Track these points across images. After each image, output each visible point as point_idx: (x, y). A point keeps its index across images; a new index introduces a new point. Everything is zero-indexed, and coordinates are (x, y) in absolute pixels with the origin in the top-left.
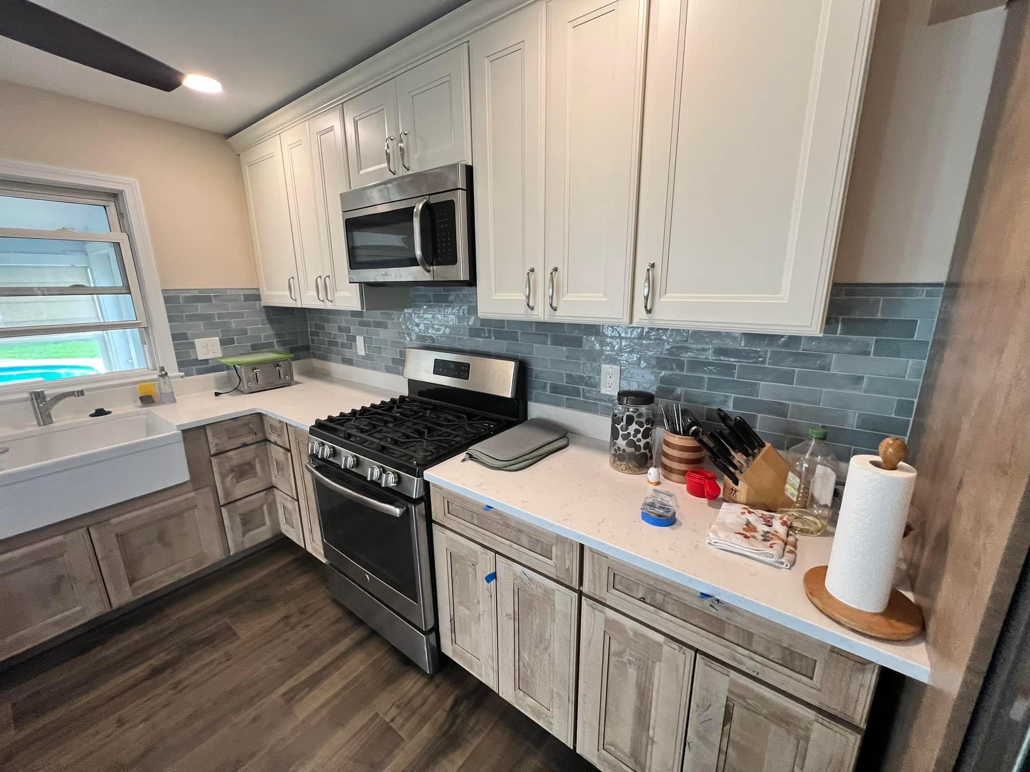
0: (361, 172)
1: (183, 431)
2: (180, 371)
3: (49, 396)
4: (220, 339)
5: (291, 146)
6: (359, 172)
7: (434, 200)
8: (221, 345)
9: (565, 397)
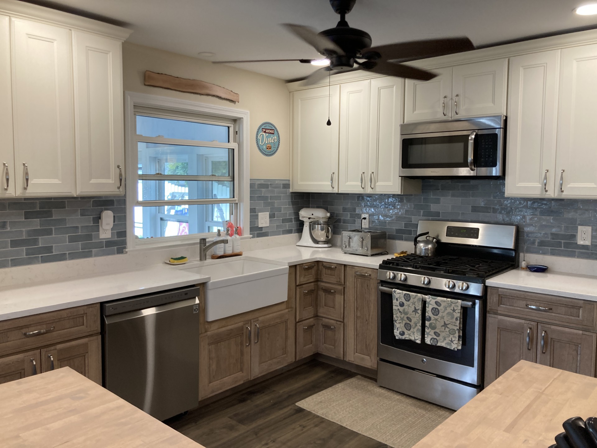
0: (415, 113)
1: (290, 267)
2: (250, 234)
3: (209, 242)
4: (269, 214)
5: (350, 93)
6: (413, 112)
7: (480, 132)
8: (269, 218)
9: (550, 248)
